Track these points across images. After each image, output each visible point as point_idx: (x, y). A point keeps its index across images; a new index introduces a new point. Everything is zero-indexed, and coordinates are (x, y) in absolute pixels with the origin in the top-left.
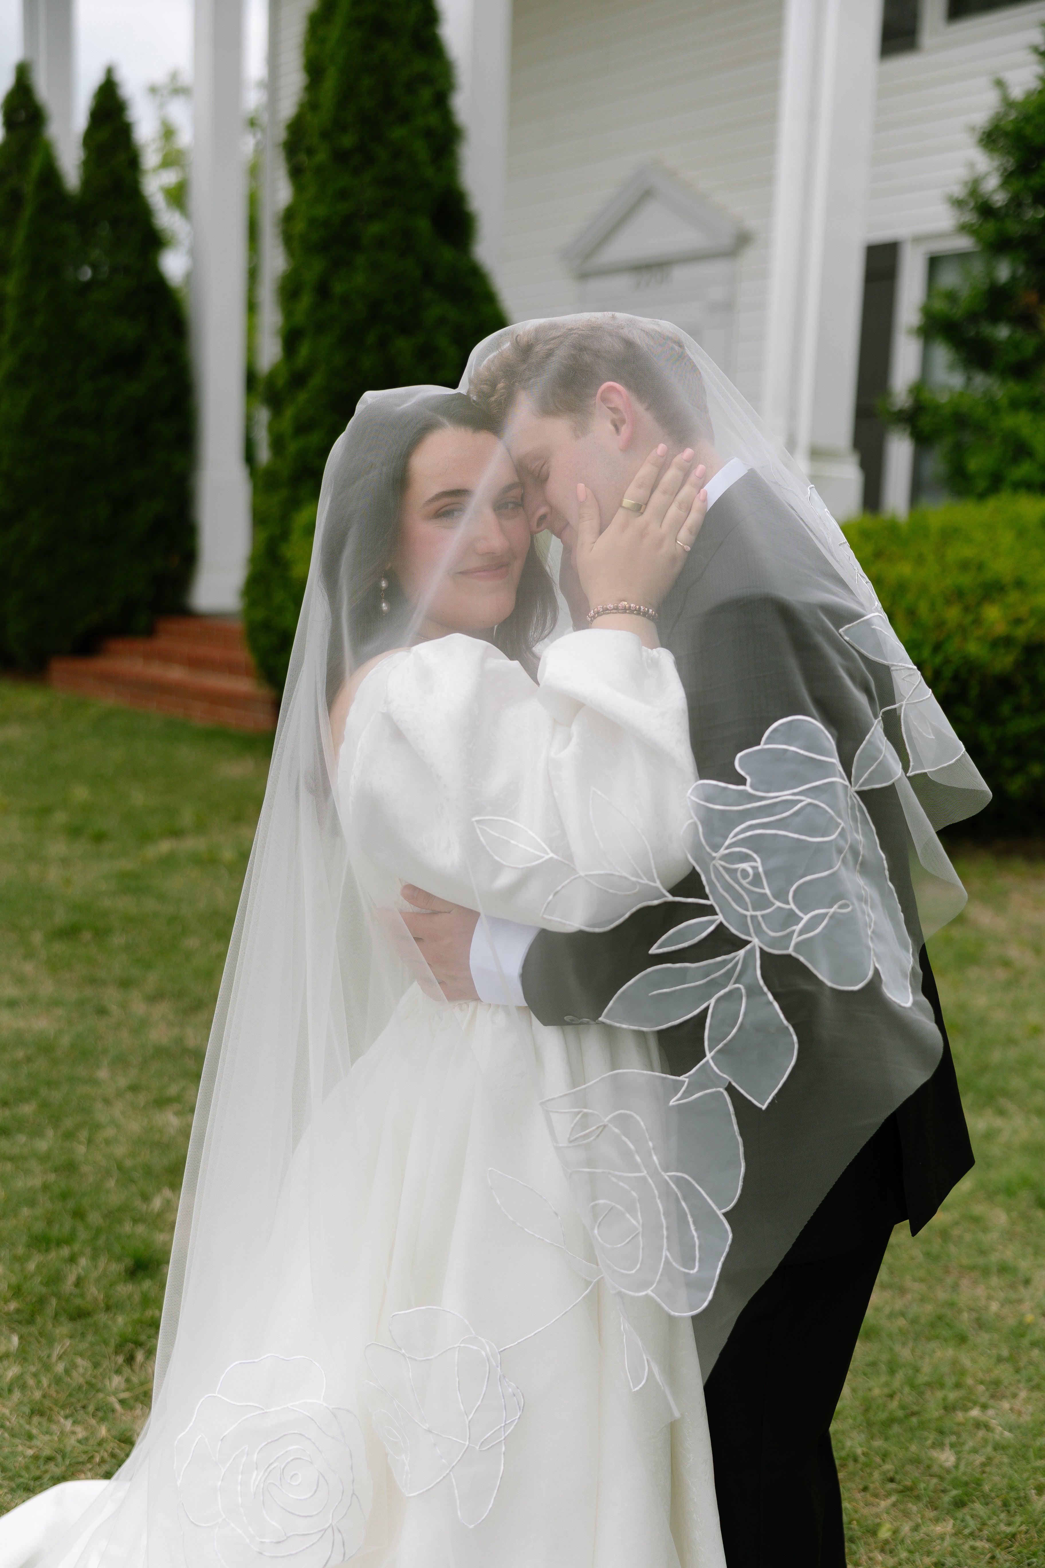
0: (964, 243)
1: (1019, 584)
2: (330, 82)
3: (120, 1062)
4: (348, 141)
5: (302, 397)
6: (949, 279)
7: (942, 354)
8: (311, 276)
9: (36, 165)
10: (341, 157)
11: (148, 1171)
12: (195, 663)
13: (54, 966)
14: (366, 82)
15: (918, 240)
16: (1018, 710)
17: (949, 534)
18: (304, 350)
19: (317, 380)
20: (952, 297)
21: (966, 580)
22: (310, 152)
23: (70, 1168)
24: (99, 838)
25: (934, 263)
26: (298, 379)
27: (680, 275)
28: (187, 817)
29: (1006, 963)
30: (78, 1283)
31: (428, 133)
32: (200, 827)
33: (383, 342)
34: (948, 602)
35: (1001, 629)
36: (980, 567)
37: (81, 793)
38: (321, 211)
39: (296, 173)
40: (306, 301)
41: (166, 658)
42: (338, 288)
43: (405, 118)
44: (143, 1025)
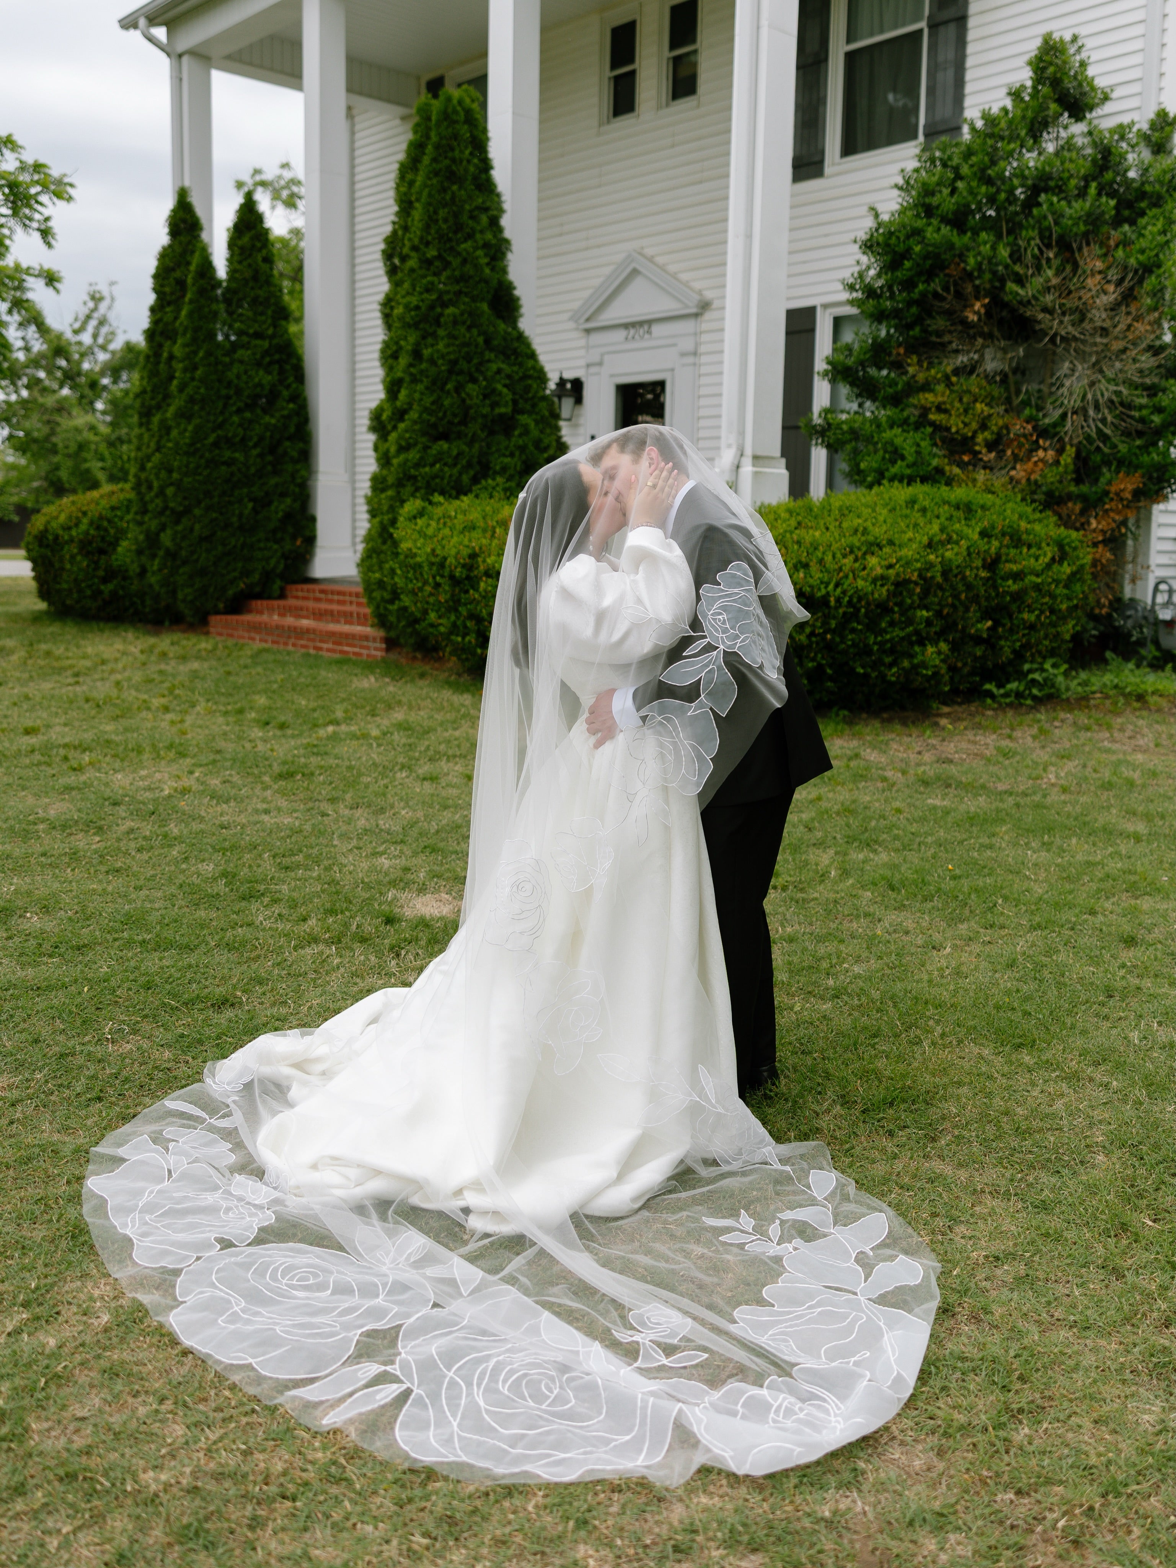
0: (854, 311)
1: (891, 543)
2: (417, 214)
3: (344, 836)
4: (432, 253)
5: (402, 426)
6: (848, 337)
7: (844, 390)
8: (408, 345)
9: (195, 261)
10: (427, 263)
11: (379, 883)
12: (319, 615)
13: (282, 792)
14: (442, 213)
15: (825, 306)
16: (892, 624)
17: (845, 511)
18: (403, 394)
19: (413, 415)
20: (849, 348)
21: (855, 541)
22: (404, 259)
23: (333, 882)
24: (282, 726)
25: (838, 322)
26: (400, 415)
27: (656, 329)
28: (339, 714)
29: (884, 779)
30: (358, 926)
31: (486, 245)
32: (349, 719)
33: (458, 389)
34: (844, 556)
35: (879, 571)
36: (865, 532)
37: (262, 701)
38: (414, 300)
39: (392, 272)
40: (403, 361)
41: (297, 613)
42: (427, 352)
43: (470, 236)
44: (349, 821)
